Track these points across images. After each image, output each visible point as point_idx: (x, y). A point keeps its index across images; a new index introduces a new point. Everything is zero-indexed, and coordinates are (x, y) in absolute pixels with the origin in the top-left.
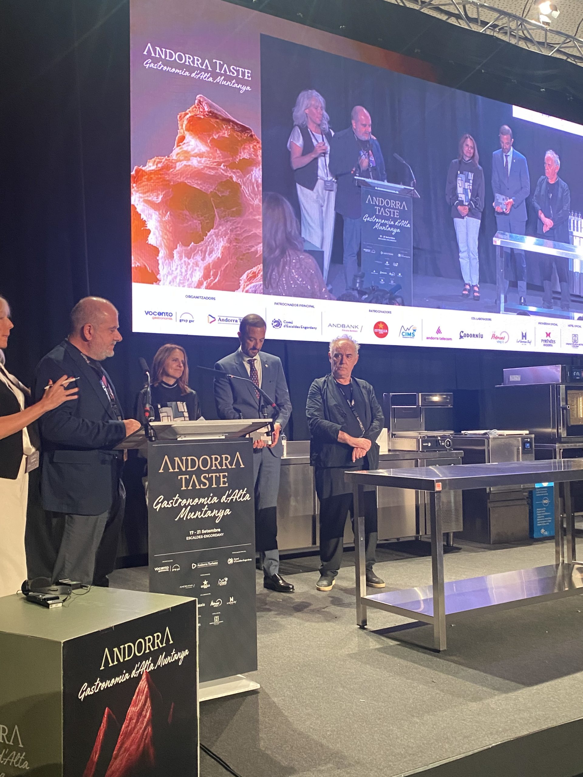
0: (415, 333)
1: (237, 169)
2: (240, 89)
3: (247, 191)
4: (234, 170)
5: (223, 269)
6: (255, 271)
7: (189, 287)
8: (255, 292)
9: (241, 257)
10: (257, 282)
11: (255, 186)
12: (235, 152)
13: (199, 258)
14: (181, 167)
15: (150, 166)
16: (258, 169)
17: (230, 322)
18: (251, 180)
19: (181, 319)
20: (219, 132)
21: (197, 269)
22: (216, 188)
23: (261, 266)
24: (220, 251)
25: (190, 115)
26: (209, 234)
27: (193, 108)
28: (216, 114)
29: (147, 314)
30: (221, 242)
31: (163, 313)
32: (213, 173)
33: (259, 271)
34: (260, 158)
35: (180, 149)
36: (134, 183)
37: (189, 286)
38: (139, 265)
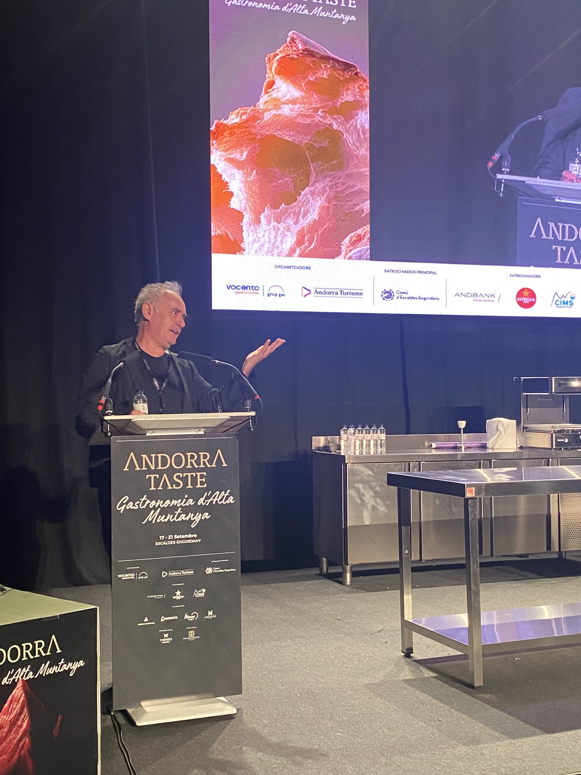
0: (574, 301)
1: (338, 115)
2: (342, 20)
3: (350, 139)
4: (334, 117)
5: (320, 233)
6: (360, 233)
7: (279, 256)
8: (360, 258)
9: (342, 218)
10: (363, 246)
11: (361, 132)
12: (336, 95)
13: (290, 221)
14: (269, 116)
15: (233, 119)
16: (365, 112)
17: (329, 295)
18: (355, 127)
19: (270, 292)
20: (316, 73)
21: (289, 234)
22: (313, 139)
23: (367, 228)
24: (316, 212)
25: (280, 55)
26: (303, 193)
27: (284, 48)
28: (313, 52)
29: (229, 288)
30: (317, 201)
31: (247, 287)
32: (308, 121)
33: (365, 233)
34: (367, 100)
35: (269, 96)
36: (214, 140)
37: (279, 254)
38: (220, 233)
